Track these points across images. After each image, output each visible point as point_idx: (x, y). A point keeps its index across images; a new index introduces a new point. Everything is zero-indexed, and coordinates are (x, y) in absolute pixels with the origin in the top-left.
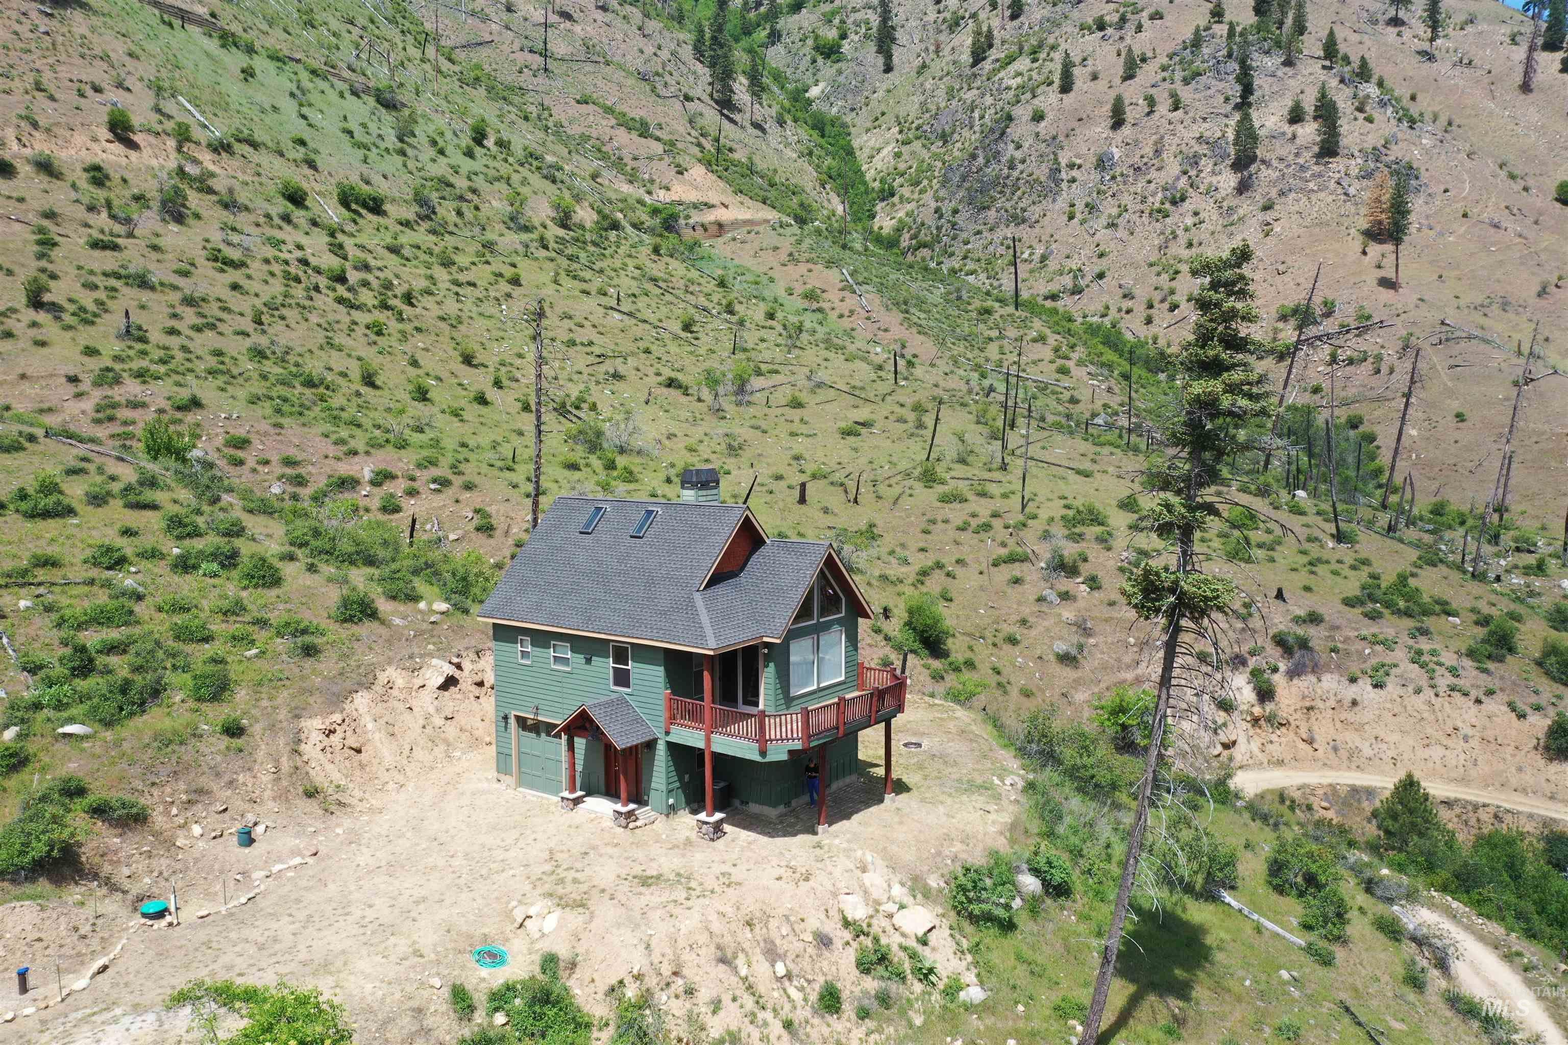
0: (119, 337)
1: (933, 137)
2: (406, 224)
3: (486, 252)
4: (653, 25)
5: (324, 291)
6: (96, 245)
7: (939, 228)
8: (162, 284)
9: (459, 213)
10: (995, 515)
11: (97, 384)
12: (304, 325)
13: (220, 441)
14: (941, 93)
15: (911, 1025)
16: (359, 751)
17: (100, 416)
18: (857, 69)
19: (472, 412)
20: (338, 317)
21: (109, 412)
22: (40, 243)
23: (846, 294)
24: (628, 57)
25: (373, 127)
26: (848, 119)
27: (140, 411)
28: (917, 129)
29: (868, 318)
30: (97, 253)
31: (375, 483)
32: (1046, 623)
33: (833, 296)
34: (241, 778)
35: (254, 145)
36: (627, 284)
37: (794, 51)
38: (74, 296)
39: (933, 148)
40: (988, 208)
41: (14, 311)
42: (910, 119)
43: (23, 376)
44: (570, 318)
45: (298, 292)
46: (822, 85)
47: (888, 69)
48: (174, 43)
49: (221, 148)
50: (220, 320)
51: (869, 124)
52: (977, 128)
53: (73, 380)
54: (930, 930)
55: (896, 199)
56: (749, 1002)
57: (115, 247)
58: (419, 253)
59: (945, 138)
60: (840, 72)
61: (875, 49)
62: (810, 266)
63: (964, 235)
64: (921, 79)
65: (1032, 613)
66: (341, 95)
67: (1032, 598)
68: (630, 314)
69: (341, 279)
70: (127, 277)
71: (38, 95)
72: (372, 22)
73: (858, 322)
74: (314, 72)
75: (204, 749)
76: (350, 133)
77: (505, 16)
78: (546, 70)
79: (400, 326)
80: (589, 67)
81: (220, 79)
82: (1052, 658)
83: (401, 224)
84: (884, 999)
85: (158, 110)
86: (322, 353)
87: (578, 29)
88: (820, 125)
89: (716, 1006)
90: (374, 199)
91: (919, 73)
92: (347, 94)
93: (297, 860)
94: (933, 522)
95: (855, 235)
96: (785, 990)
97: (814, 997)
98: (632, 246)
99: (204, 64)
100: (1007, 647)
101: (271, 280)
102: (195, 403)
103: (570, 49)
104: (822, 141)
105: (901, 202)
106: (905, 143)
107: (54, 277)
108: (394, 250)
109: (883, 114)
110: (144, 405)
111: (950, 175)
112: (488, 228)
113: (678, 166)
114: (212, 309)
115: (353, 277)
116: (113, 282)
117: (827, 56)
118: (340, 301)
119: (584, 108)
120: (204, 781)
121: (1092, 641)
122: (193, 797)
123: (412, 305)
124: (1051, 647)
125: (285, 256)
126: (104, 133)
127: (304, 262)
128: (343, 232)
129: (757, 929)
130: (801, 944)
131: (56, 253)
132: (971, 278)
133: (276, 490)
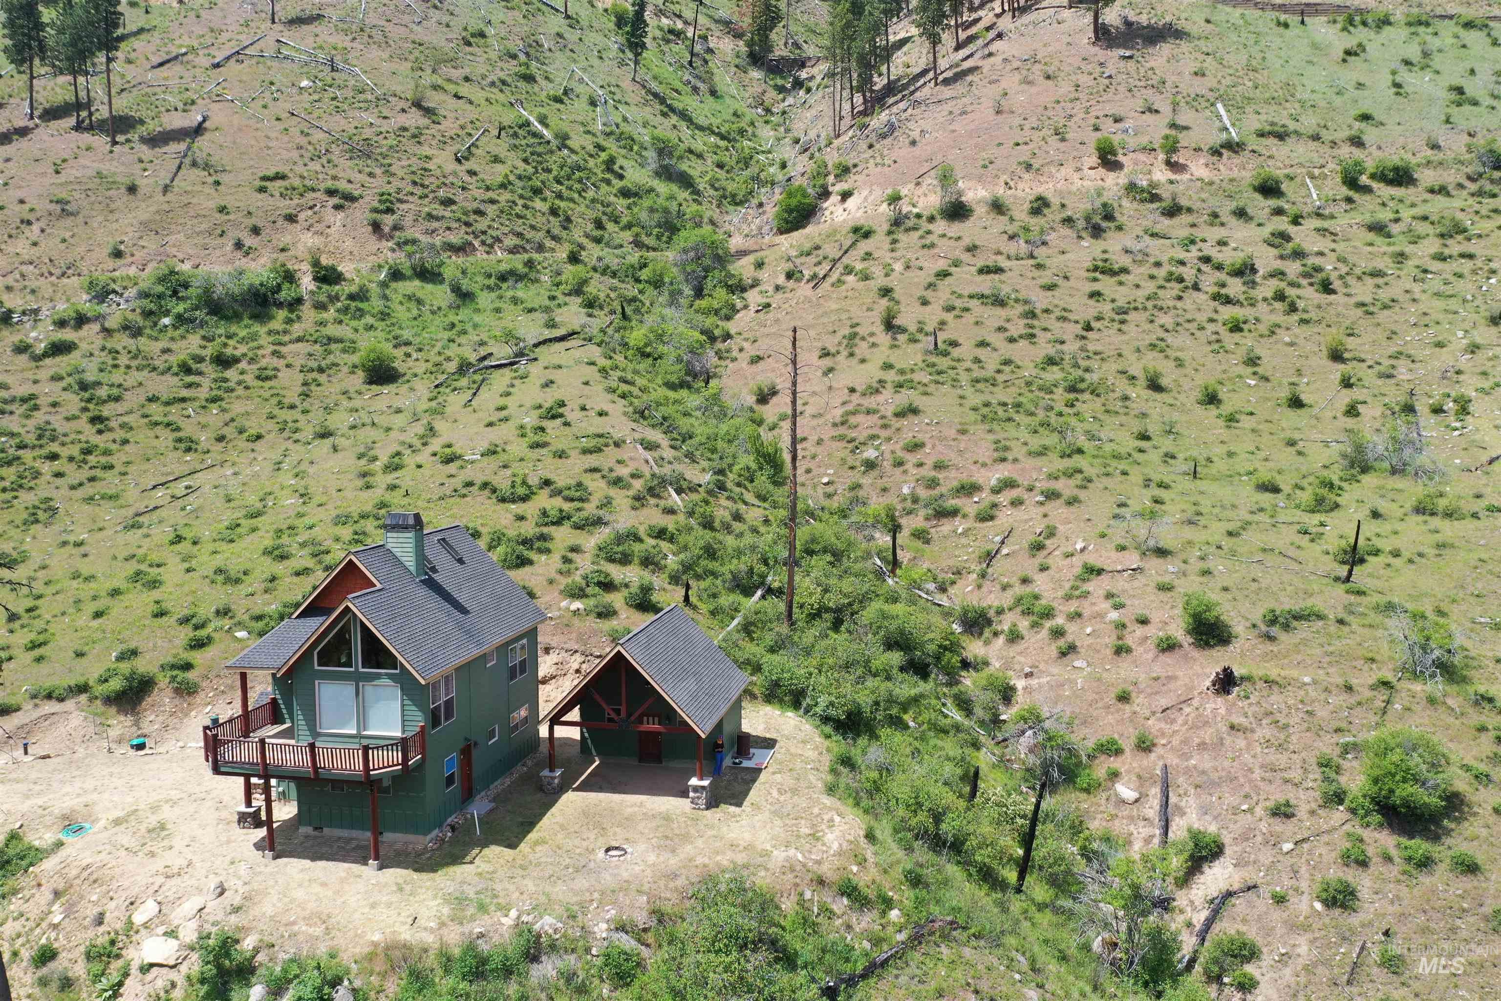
0: (925, 352)
2: (1439, 191)
5: (1207, 288)
6: (983, 270)
11: (862, 394)
13: (901, 444)
20: (1196, 316)
21: (849, 417)
22: (937, 275)
27: (869, 417)
35: (1283, 136)
38: (926, 319)
41: (872, 334)
43: (830, 388)
45: (1169, 293)
48: (1274, 43)
49: (1227, 148)
50: (1046, 330)
53: (853, 391)
54: (160, 965)
57: (999, 270)
58: (1419, 226)
69: (1246, 271)
70: (989, 297)
71: (1053, 139)
76: (1460, 90)
79: (1281, 319)
81: (1308, 69)
83: (1431, 191)
85: (1172, 126)
86: (1133, 356)
89: (19, 916)
90: (1405, 170)
96: (44, 933)
99: (1301, 56)
101: (1146, 284)
102: (915, 410)
107: (924, 303)
108: (1377, 227)
110: (876, 412)
114: (1047, 320)
115: (1267, 266)
116: (973, 303)
118: (1217, 297)
123: (1330, 291)
125: (1190, 255)
126: (1091, 161)
127: (1209, 260)
128: (1317, 215)
131: (947, 281)
133: (906, 490)
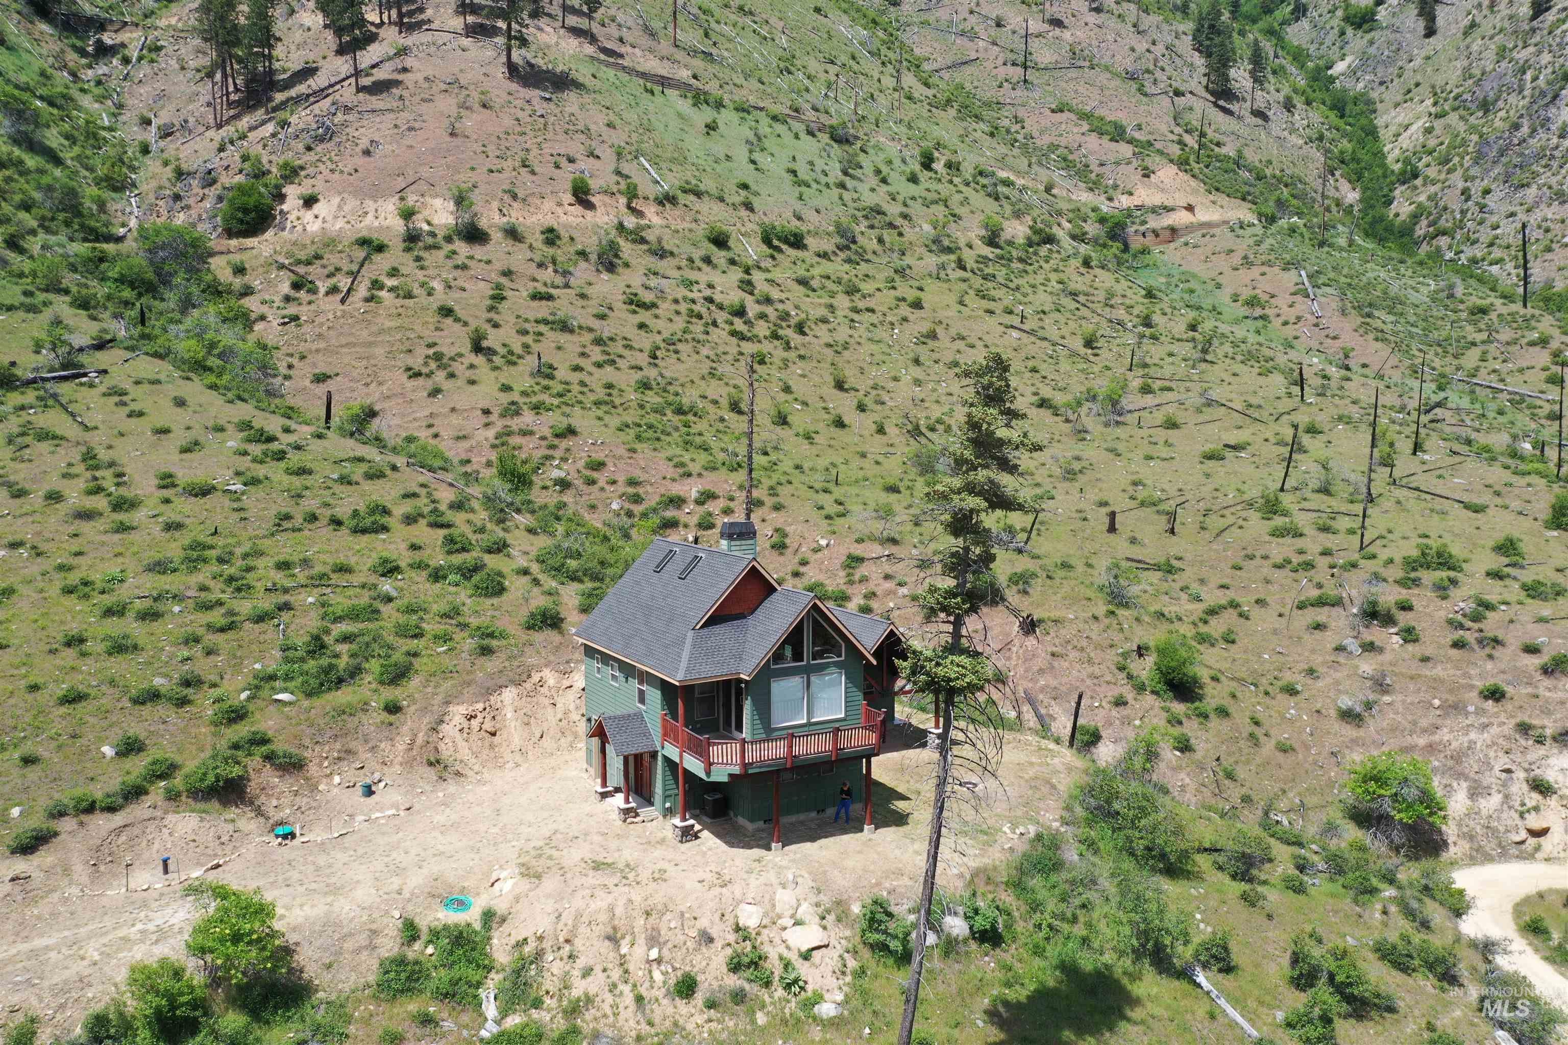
0: (532, 375)
1: (1473, 107)
2: (824, 255)
3: (897, 278)
4: (1149, 21)
5: (722, 325)
6: (537, 296)
7: (1463, 212)
8: (580, 327)
9: (881, 241)
10: (1326, 553)
11: (502, 416)
12: (696, 357)
13: (581, 464)
14: (1491, 54)
15: (753, 1022)
16: (493, 734)
17: (497, 442)
18: (1392, 36)
19: (825, 434)
20: (728, 349)
21: (505, 438)
22: (493, 297)
23: (1299, 298)
24: (1118, 58)
25: (820, 164)
26: (1374, 95)
27: (528, 438)
28: (1456, 99)
29: (1316, 325)
30: (536, 304)
31: (699, 502)
32: (1338, 675)
33: (1282, 301)
34: (383, 745)
35: (698, 194)
36: (1042, 299)
37: (1320, 25)
38: (507, 342)
39: (1472, 120)
40: (1528, 185)
41: (461, 355)
42: (1448, 88)
43: (453, 410)
44: (963, 338)
45: (697, 328)
46: (1349, 59)
47: (1430, 32)
48: (651, 108)
49: (667, 200)
50: (620, 356)
51: (1399, 98)
52: (1527, 93)
53: (487, 412)
54: (819, 948)
55: (1418, 182)
56: (616, 974)
57: (549, 297)
58: (828, 283)
59: (1486, 106)
60: (1371, 43)
61: (1416, 12)
62: (1265, 269)
63: (1494, 219)
64: (1469, 40)
65: (1324, 663)
66: (797, 137)
67: (1330, 646)
68: (1032, 333)
69: (740, 312)
70: (553, 323)
71: (523, 171)
72: (854, 58)
73: (1304, 330)
74: (775, 118)
75: (365, 721)
76: (794, 172)
77: (993, 32)
78: (1025, 81)
79: (785, 355)
80: (1073, 73)
81: (684, 136)
82: (1333, 713)
83: (819, 256)
84: (739, 997)
85: (618, 173)
86: (703, 383)
87: (1067, 35)
88: (1339, 106)
89: (587, 972)
90: (795, 235)
91: (1466, 34)
92: (803, 135)
93: (393, 811)
94: (1251, 557)
95: (1340, 228)
96: (650, 972)
97: (672, 981)
98: (1062, 260)
99: (674, 124)
100: (1282, 698)
101: (676, 318)
102: (571, 431)
103: (1056, 57)
104: (1341, 123)
105: (1424, 185)
106: (1438, 116)
107: (496, 326)
108: (803, 282)
109: (1417, 85)
110: (531, 433)
111: (1486, 149)
112: (908, 253)
113: (1146, 168)
114: (617, 348)
115: (753, 309)
116: (542, 328)
117: (1358, 26)
118: (733, 333)
119: (1058, 117)
120: (353, 745)
121: (1387, 699)
122: (342, 755)
123: (804, 334)
124: (1335, 701)
125: (695, 295)
126: (568, 198)
127: (710, 300)
128: (759, 268)
129: (651, 920)
130: (682, 938)
131: (504, 305)
132: (1495, 269)
133: (615, 506)
